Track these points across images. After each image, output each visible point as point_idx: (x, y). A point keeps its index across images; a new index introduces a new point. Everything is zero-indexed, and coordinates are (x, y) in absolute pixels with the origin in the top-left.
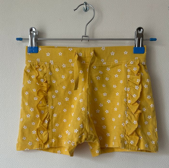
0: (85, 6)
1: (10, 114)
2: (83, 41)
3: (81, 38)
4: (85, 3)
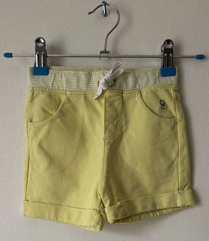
2: (101, 58)
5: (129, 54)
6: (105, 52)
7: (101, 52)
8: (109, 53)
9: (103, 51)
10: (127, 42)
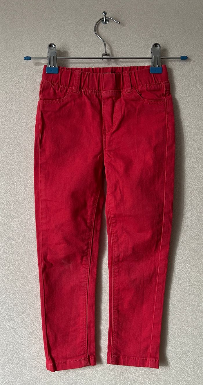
0: (104, 16)
1: (16, 146)
2: (103, 59)
3: (101, 56)
4: (104, 13)
5: (124, 56)
6: (107, 55)
7: (103, 55)
8: (109, 56)
9: (104, 54)
10: (123, 46)
